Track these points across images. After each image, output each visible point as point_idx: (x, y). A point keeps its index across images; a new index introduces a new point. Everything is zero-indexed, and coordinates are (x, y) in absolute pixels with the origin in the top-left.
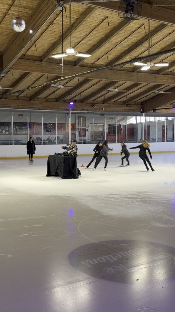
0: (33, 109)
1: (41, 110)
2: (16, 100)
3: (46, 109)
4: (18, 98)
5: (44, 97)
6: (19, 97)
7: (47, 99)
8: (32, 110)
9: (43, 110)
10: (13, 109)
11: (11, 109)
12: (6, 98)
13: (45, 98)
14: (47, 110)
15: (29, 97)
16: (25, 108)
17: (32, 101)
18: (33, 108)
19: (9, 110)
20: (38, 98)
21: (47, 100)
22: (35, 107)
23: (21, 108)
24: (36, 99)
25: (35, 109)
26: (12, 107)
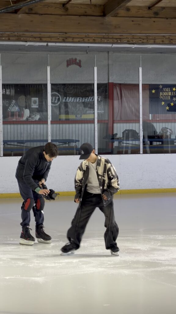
0: (113, 43)
1: (136, 46)
2: (61, 15)
3: (152, 41)
4: (67, 9)
5: (148, 4)
6: (68, 6)
7: (154, 9)
8: (110, 45)
9: (143, 43)
10: (50, 44)
11: (45, 44)
12: (30, 12)
13: (149, 8)
14: (155, 43)
15: (100, 5)
16: (86, 40)
17: (109, 19)
18: (111, 40)
19: (39, 46)
20: (128, 9)
21: (156, 14)
22: (117, 36)
23: (75, 40)
24: (122, 12)
25: (117, 43)
26: (49, 39)
